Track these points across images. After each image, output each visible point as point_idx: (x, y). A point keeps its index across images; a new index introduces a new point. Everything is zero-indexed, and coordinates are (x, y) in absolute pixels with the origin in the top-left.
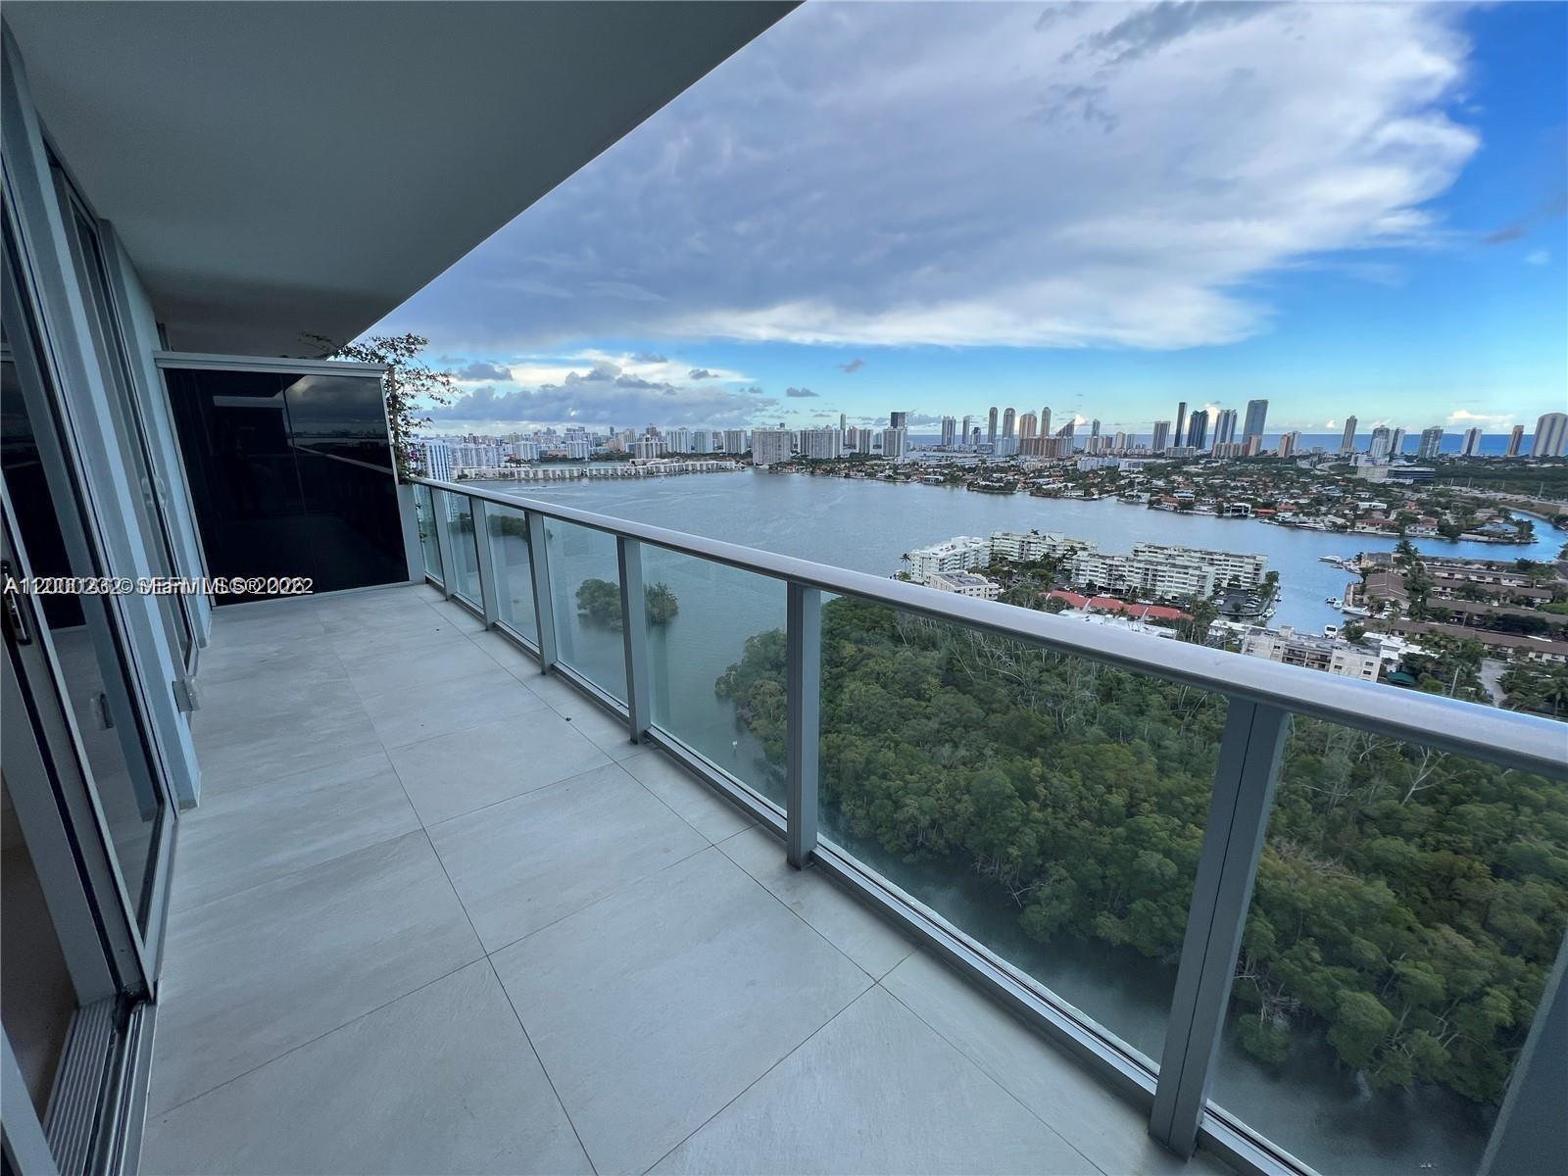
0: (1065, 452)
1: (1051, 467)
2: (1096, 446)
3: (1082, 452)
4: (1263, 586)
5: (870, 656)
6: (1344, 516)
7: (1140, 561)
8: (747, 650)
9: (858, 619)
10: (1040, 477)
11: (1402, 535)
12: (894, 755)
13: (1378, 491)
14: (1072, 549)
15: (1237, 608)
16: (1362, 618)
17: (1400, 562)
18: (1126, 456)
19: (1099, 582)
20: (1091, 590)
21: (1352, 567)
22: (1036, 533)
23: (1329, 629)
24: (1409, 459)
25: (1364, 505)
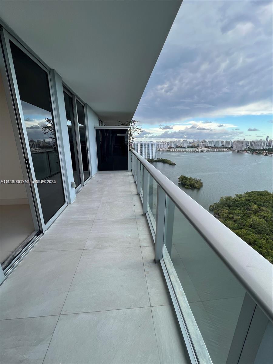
5: (263, 210)
8: (221, 200)
9: (261, 199)
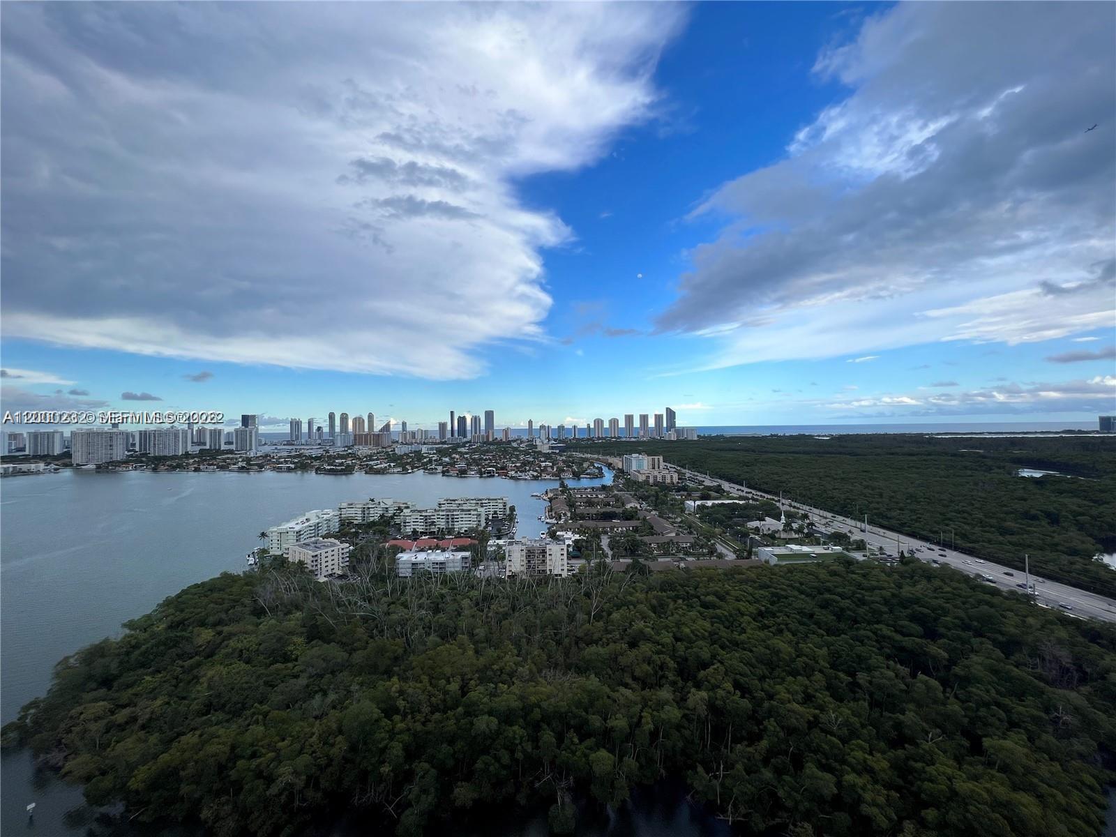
0: (386, 442)
1: (378, 453)
2: (405, 438)
3: (397, 442)
4: (509, 515)
5: (230, 636)
6: (536, 471)
7: (443, 511)
8: (57, 675)
9: (216, 603)
10: (371, 460)
11: (560, 479)
12: (262, 728)
13: (547, 457)
14: (399, 508)
15: (499, 530)
16: (554, 524)
17: (563, 492)
18: (425, 444)
19: (420, 529)
20: (415, 535)
21: (545, 498)
22: (372, 500)
23: (542, 534)
24: (555, 440)
25: (543, 464)
